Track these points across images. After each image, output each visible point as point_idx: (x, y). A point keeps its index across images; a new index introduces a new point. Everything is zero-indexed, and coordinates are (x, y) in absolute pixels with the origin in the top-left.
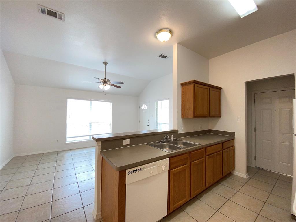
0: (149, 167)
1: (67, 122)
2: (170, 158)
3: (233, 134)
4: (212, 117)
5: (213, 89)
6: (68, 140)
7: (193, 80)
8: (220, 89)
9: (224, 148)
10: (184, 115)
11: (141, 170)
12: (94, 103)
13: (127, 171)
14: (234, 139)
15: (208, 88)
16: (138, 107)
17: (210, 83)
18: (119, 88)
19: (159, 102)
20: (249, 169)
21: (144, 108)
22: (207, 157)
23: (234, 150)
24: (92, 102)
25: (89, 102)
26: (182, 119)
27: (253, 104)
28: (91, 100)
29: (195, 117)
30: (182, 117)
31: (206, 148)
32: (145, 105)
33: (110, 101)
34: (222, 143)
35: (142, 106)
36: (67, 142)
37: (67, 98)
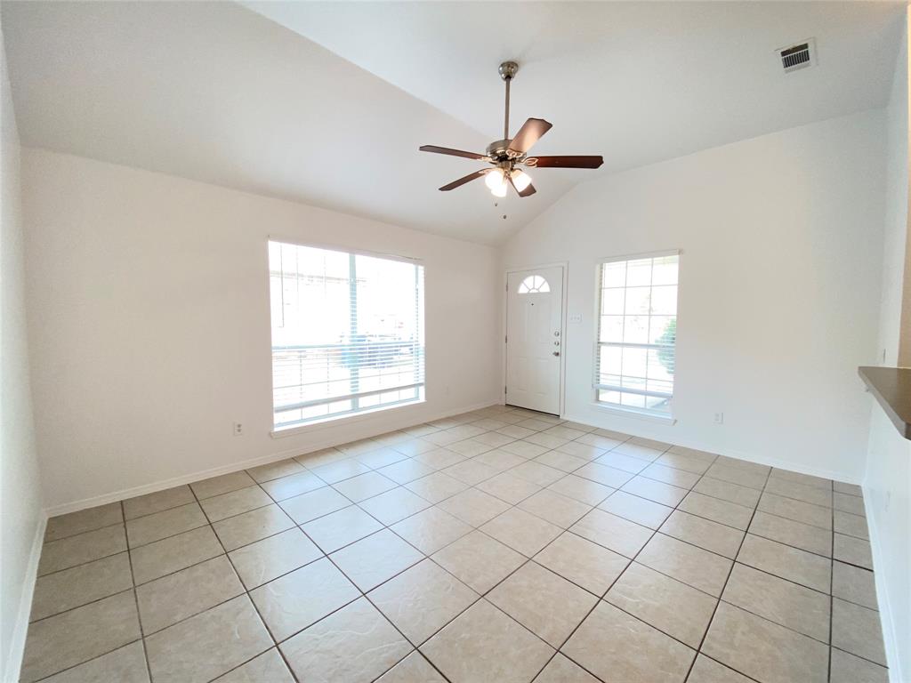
6: (281, 421)
16: (503, 285)
21: (535, 291)
24: (358, 257)
32: (539, 280)
33: (417, 261)
35: (521, 280)
36: (276, 429)
37: (268, 237)
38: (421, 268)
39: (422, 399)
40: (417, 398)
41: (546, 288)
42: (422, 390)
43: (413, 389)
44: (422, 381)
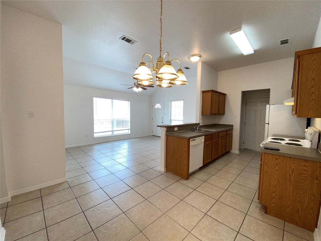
0: (197, 139)
1: (94, 119)
2: (205, 136)
3: (232, 126)
4: (220, 114)
5: (222, 95)
6: (96, 135)
7: (212, 89)
8: (225, 95)
9: (227, 134)
10: (203, 113)
11: (195, 140)
12: (115, 101)
13: (191, 139)
14: (232, 129)
15: (219, 94)
16: (152, 106)
17: (218, 91)
18: (145, 90)
19: (173, 103)
20: (240, 150)
21: (158, 107)
22: (219, 138)
23: (232, 136)
24: (114, 100)
25: (110, 100)
26: (202, 116)
27: (245, 106)
28: (112, 99)
29: (211, 114)
30: (202, 115)
31: (219, 133)
32: (159, 105)
33: (128, 100)
34: (227, 131)
35: (155, 105)
36: (95, 137)
37: (93, 97)
38: (129, 102)
39: (130, 133)
40: (129, 132)
41: (160, 107)
42: (130, 130)
43: (128, 130)
44: (130, 128)
